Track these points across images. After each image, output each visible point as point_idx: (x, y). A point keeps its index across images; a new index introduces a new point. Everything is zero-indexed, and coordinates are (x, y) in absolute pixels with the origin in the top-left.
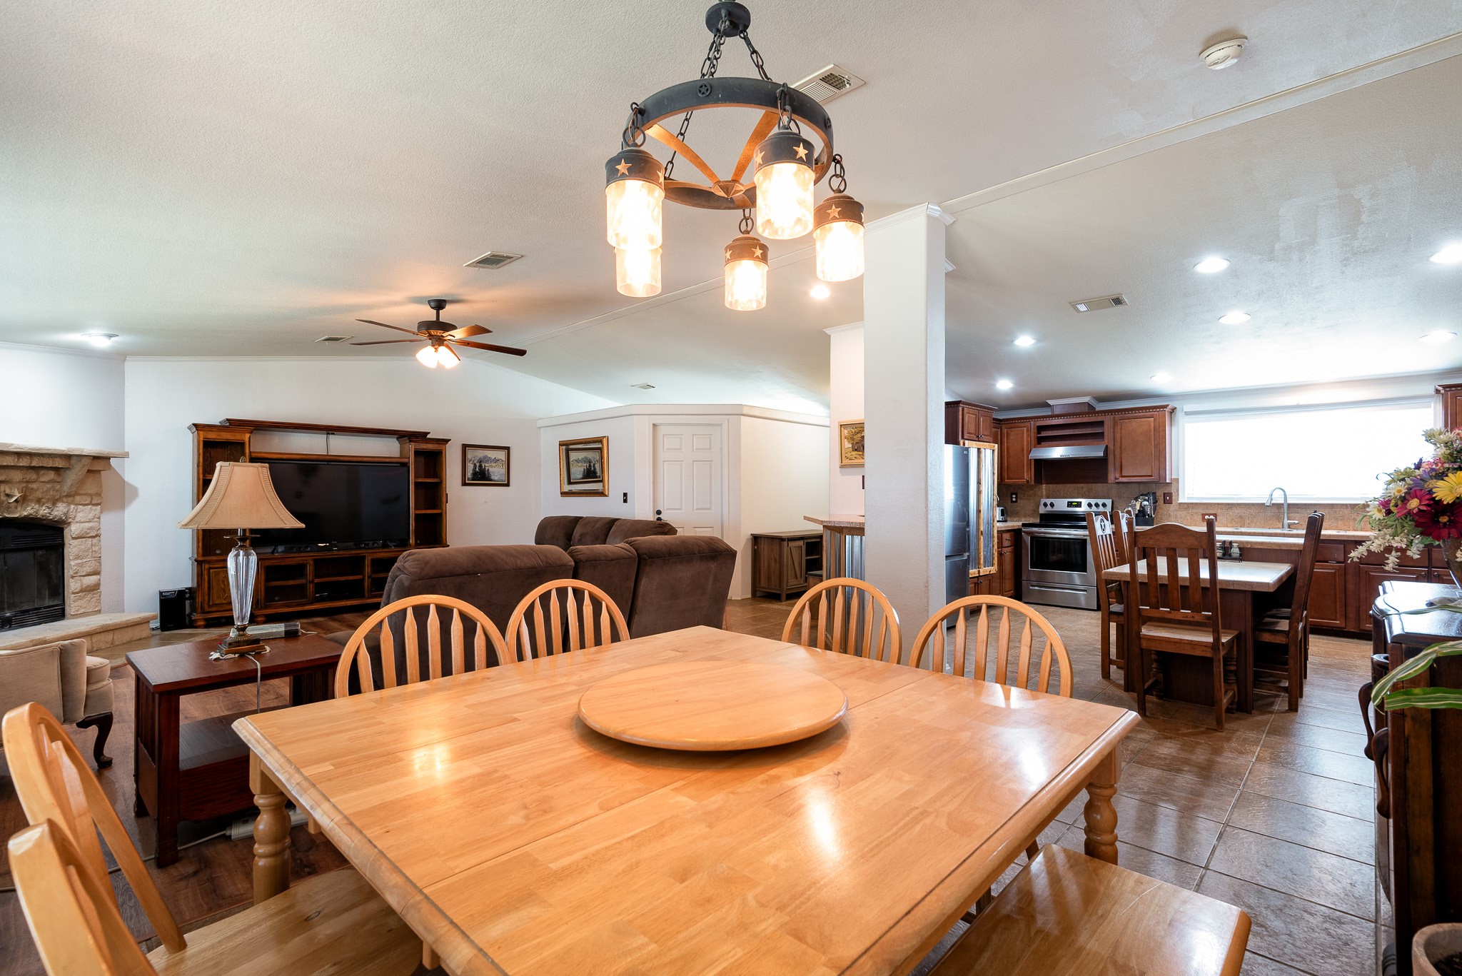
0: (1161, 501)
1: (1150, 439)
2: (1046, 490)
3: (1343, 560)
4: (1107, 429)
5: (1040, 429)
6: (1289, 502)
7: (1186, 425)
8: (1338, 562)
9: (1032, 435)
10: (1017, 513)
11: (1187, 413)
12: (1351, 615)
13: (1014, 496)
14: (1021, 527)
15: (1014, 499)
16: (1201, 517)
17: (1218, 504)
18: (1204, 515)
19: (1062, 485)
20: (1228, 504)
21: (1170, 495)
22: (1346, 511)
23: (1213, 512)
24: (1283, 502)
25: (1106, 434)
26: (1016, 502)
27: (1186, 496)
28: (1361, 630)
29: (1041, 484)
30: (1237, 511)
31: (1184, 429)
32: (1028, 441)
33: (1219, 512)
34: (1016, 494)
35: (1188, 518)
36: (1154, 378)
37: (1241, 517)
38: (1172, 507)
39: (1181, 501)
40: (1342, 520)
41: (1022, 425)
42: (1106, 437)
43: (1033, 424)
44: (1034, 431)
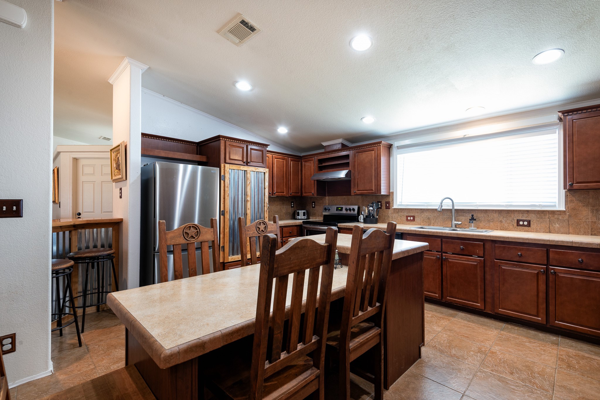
0: (384, 207)
1: (372, 165)
2: (328, 201)
3: (482, 255)
4: (350, 160)
5: (321, 161)
6: (455, 208)
7: (398, 156)
8: (478, 257)
9: (316, 165)
10: (315, 214)
11: (399, 148)
12: (489, 300)
13: (313, 204)
14: (302, 224)
15: (313, 206)
16: (405, 218)
17: (416, 209)
18: (407, 217)
19: (335, 197)
20: (421, 209)
21: (388, 203)
22: (496, 215)
23: (413, 215)
24: (451, 208)
25: (350, 163)
26: (314, 207)
27: (398, 203)
28: (496, 313)
29: (325, 196)
30: (427, 214)
31: (397, 158)
32: (313, 169)
33: (416, 215)
34: (314, 202)
35: (399, 218)
36: (364, 120)
37: (429, 219)
38: (390, 211)
39: (395, 207)
40: (492, 221)
41: (311, 159)
42: (350, 165)
43: (316, 158)
44: (317, 163)
